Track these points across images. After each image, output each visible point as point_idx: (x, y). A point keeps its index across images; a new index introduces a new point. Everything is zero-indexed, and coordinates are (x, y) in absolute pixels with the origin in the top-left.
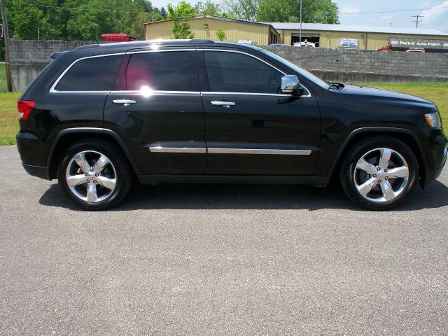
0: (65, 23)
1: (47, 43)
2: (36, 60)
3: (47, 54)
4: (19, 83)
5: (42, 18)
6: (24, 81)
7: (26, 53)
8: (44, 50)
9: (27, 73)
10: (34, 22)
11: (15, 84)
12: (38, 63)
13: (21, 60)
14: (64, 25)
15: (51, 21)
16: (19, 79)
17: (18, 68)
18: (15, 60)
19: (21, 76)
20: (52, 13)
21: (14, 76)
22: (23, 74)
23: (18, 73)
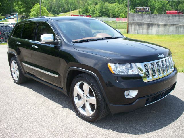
0: (177, 6)
1: (143, 15)
2: (138, 21)
3: (143, 19)
4: (131, 30)
5: (167, 4)
6: (133, 29)
7: (135, 19)
8: (142, 17)
9: (135, 26)
10: (164, 6)
11: (130, 31)
12: (139, 23)
13: (133, 21)
14: (177, 7)
15: (171, 6)
16: (131, 29)
17: (132, 24)
18: (131, 21)
19: (132, 27)
20: (172, 2)
21: (130, 27)
22: (133, 26)
23: (132, 26)
